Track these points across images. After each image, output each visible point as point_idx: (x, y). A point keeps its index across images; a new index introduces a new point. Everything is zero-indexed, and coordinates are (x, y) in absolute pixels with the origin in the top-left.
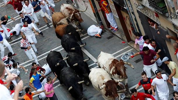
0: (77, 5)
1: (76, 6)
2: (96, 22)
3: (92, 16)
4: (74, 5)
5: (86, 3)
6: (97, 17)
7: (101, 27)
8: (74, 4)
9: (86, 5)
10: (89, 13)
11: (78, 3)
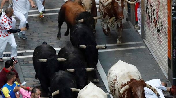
0: (144, 32)
1: (140, 33)
2: (167, 76)
3: (163, 63)
4: (137, 31)
5: (161, 35)
6: (172, 67)
7: (172, 88)
8: (138, 27)
9: (159, 37)
10: (159, 55)
11: (147, 29)
